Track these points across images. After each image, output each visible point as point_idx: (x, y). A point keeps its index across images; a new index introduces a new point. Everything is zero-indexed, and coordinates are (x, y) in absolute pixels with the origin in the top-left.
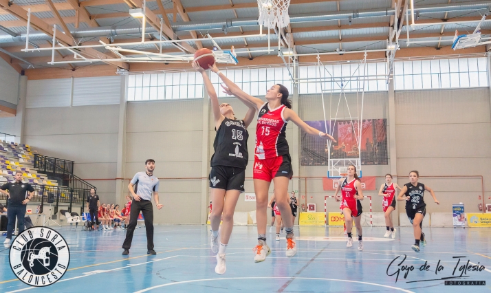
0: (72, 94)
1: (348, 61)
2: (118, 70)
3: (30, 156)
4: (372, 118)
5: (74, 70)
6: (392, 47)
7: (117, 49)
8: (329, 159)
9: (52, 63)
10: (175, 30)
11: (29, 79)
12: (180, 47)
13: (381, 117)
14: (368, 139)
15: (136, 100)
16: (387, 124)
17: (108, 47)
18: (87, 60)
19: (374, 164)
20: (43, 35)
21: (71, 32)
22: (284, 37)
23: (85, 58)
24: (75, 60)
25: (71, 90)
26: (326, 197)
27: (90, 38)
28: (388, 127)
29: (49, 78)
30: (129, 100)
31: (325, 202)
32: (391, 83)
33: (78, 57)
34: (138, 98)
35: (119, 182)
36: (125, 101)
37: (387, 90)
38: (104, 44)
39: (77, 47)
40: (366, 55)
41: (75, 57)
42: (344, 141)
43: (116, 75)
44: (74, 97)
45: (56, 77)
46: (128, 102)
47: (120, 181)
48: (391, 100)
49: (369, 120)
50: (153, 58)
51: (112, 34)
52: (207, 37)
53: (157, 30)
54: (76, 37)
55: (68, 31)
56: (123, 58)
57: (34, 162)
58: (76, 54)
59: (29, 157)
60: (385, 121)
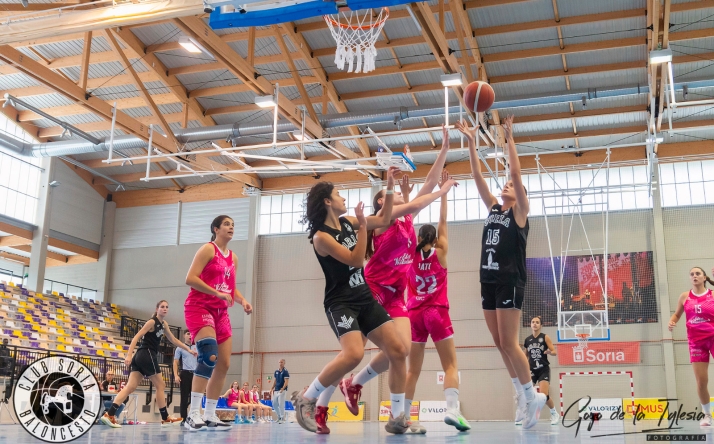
0: (180, 226)
1: (589, 165)
2: (245, 189)
3: (116, 320)
4: (630, 250)
5: (182, 191)
6: (653, 142)
7: (238, 155)
8: (560, 313)
9: (147, 179)
10: (324, 126)
11: (118, 206)
12: (333, 151)
13: (644, 249)
14: (624, 284)
15: (273, 232)
16: (654, 259)
17: (225, 152)
18: (196, 173)
19: (636, 322)
20: (137, 140)
21: (176, 135)
22: (487, 131)
23: (192, 170)
24: (178, 173)
25: (177, 221)
26: (561, 374)
27: (203, 142)
28: (655, 264)
29: (147, 204)
30: (262, 233)
31: (561, 382)
32: (656, 196)
33: (182, 168)
34: (275, 230)
35: (246, 358)
36: (256, 235)
37: (652, 206)
38: (219, 149)
39: (181, 154)
40: (609, 153)
41: (179, 169)
42: (588, 287)
43: (242, 196)
44: (182, 230)
45: (157, 202)
46: (260, 236)
47: (248, 356)
48: (658, 222)
49: (626, 254)
50: (291, 167)
51: (233, 136)
52: (367, 133)
53: (298, 126)
54: (181, 140)
55: (171, 132)
56: (249, 169)
57: (122, 327)
58: (179, 165)
59: (114, 321)
60: (650, 254)
